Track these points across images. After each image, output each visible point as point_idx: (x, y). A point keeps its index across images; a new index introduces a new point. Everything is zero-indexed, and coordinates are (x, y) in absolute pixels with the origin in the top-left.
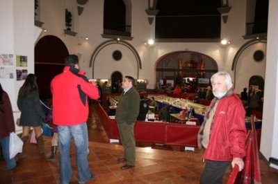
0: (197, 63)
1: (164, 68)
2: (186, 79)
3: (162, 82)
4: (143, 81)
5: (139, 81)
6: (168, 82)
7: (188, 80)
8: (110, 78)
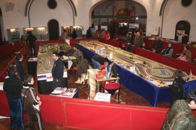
0: (130, 11)
1: (101, 15)
2: (122, 24)
3: (96, 27)
4: (79, 27)
5: (75, 27)
6: (102, 27)
7: (123, 24)
8: (47, 26)
